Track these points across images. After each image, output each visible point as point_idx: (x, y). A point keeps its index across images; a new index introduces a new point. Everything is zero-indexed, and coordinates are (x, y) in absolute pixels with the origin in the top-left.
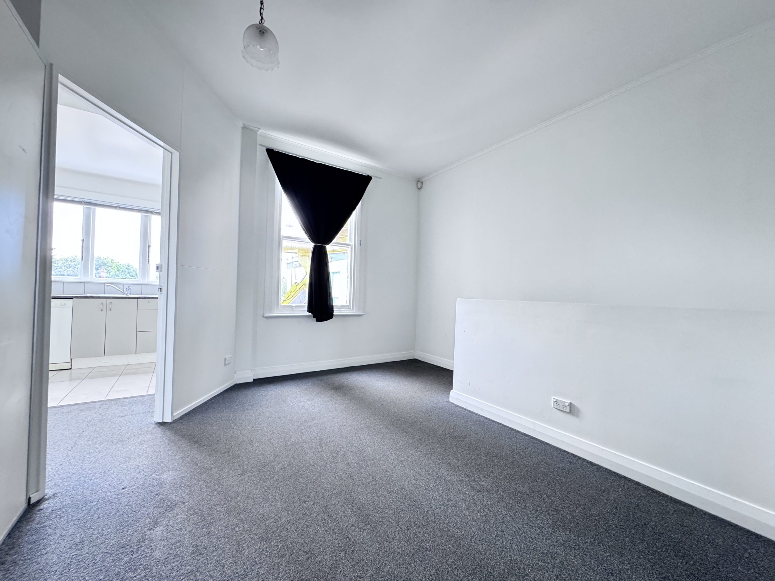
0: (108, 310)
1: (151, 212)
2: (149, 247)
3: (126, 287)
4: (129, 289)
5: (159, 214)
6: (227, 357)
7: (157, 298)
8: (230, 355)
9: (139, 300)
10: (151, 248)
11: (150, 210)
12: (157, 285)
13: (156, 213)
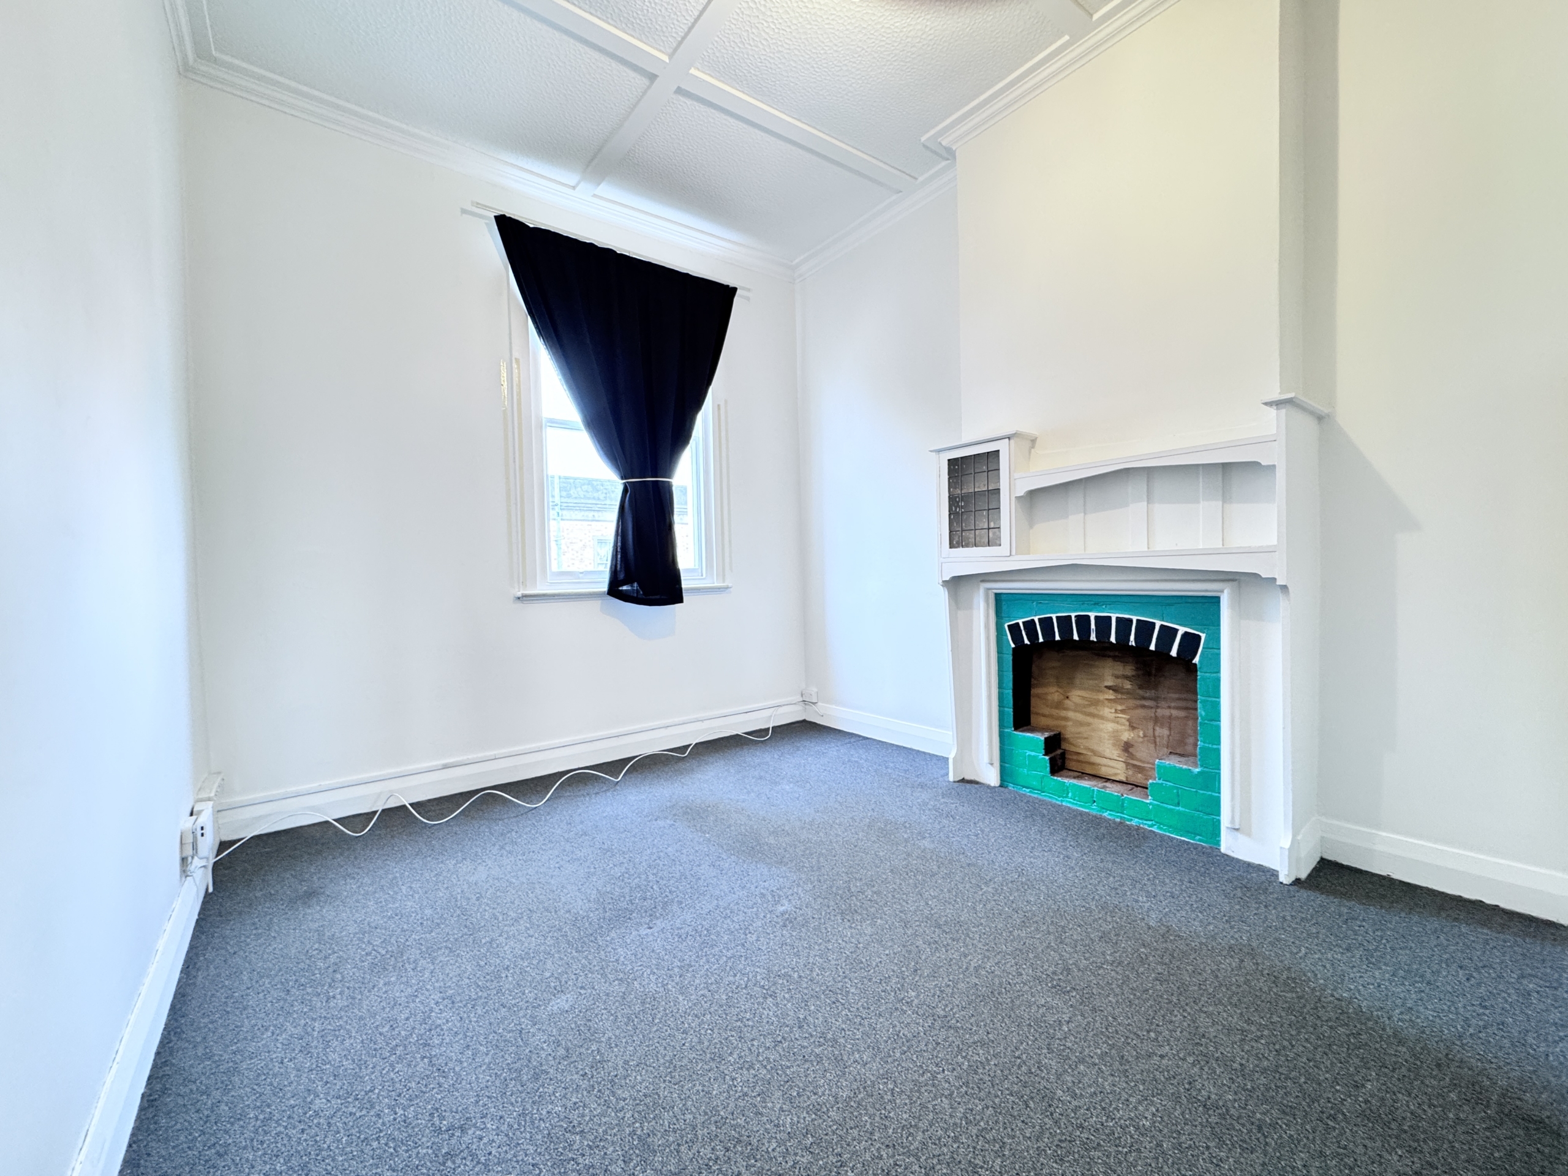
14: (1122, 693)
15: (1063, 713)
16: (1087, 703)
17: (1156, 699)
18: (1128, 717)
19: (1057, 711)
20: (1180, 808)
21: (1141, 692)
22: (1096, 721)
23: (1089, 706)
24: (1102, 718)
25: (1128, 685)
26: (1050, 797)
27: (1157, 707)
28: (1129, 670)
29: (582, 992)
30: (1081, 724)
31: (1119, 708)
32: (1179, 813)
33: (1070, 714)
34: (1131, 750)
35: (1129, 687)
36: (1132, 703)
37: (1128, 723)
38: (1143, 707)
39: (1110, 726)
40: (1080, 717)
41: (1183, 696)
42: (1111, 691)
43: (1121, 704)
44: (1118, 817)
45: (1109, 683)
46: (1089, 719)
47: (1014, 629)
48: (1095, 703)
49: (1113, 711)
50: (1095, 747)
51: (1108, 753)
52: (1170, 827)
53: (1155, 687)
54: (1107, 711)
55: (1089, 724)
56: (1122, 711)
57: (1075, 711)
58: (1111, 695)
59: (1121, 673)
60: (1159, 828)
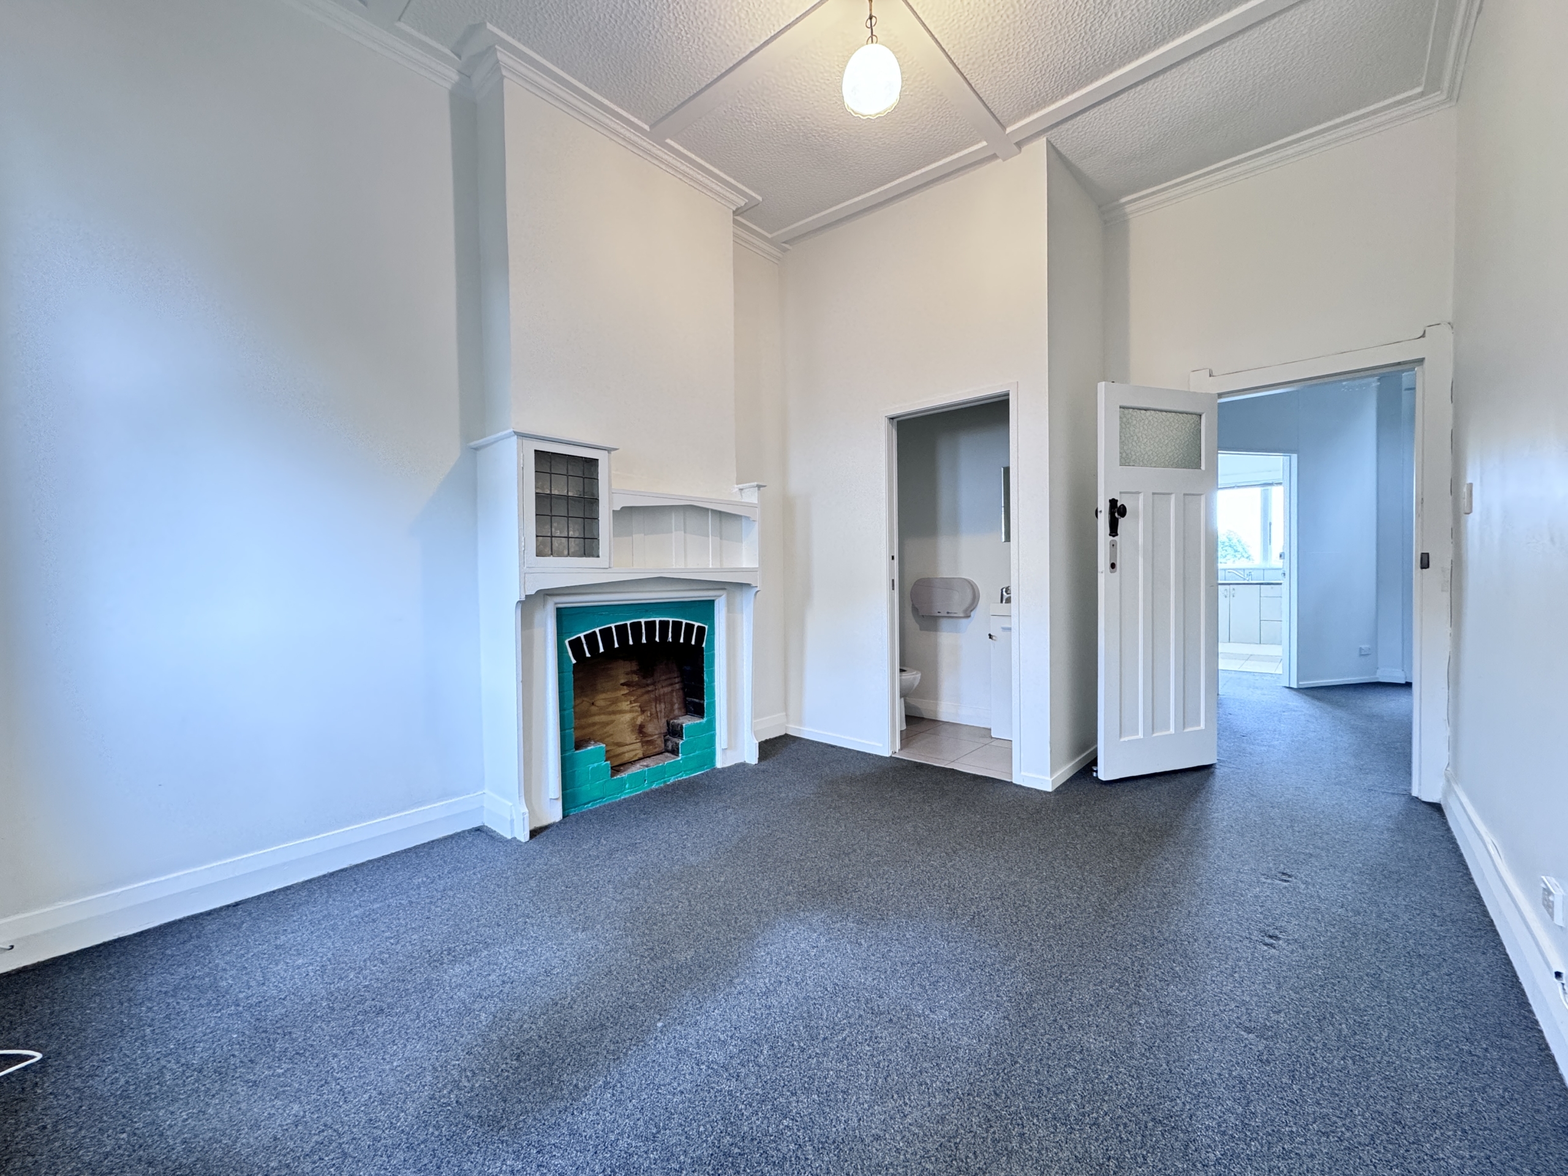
0: (1231, 597)
1: (1271, 484)
2: (1270, 524)
3: (1247, 572)
4: (1250, 574)
5: (1280, 484)
6: (1363, 647)
7: (1281, 584)
8: (1367, 646)
9: (1262, 586)
10: (1272, 526)
11: (1271, 482)
12: (1280, 569)
13: (1277, 484)
14: (633, 686)
15: (591, 720)
16: (609, 703)
17: (654, 684)
18: (638, 704)
19: (585, 720)
20: (697, 752)
21: (644, 681)
22: (618, 716)
23: (611, 705)
24: (621, 712)
25: (635, 678)
26: (610, 799)
27: (656, 689)
28: (634, 666)
29: (1065, 1027)
30: (607, 724)
31: (633, 698)
32: (698, 756)
33: (597, 719)
34: (644, 730)
35: (637, 679)
36: (640, 691)
37: (639, 709)
38: (648, 692)
39: (628, 717)
40: (603, 718)
41: (668, 676)
42: (625, 687)
43: (633, 695)
44: (661, 783)
45: (622, 681)
46: (613, 717)
47: (576, 645)
48: (615, 701)
49: (629, 703)
50: (620, 740)
51: (628, 741)
52: (691, 770)
53: (652, 676)
54: (625, 705)
55: (612, 722)
56: (635, 701)
57: (599, 714)
58: (625, 690)
59: (629, 670)
60: (687, 775)
